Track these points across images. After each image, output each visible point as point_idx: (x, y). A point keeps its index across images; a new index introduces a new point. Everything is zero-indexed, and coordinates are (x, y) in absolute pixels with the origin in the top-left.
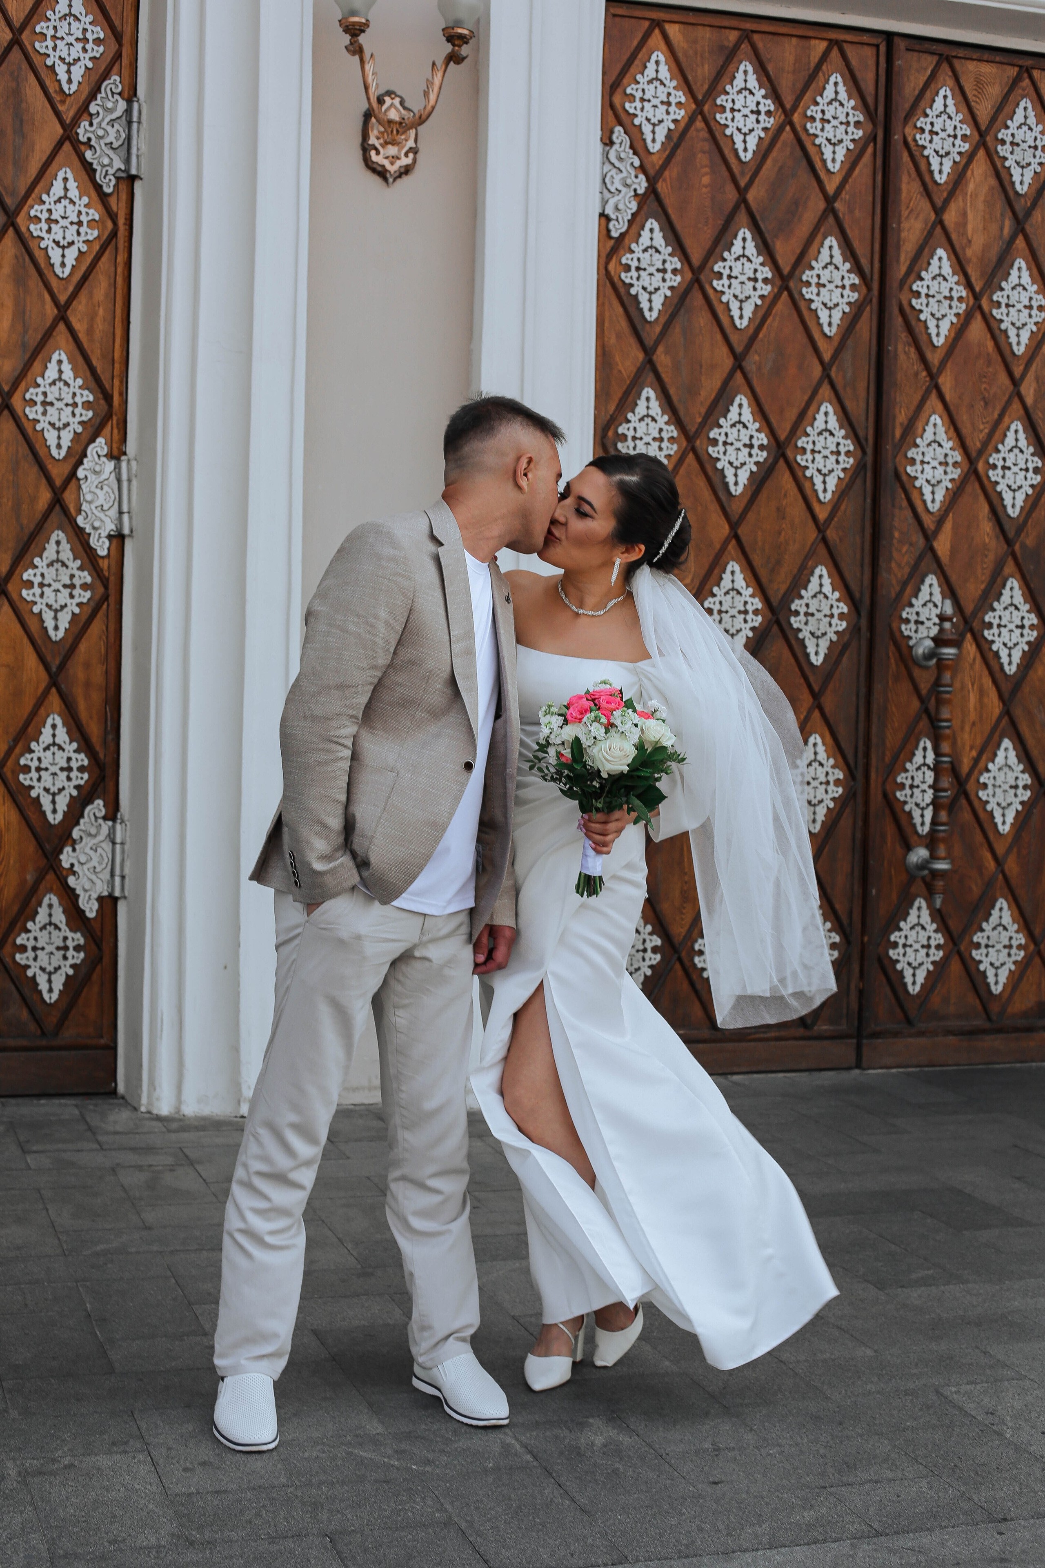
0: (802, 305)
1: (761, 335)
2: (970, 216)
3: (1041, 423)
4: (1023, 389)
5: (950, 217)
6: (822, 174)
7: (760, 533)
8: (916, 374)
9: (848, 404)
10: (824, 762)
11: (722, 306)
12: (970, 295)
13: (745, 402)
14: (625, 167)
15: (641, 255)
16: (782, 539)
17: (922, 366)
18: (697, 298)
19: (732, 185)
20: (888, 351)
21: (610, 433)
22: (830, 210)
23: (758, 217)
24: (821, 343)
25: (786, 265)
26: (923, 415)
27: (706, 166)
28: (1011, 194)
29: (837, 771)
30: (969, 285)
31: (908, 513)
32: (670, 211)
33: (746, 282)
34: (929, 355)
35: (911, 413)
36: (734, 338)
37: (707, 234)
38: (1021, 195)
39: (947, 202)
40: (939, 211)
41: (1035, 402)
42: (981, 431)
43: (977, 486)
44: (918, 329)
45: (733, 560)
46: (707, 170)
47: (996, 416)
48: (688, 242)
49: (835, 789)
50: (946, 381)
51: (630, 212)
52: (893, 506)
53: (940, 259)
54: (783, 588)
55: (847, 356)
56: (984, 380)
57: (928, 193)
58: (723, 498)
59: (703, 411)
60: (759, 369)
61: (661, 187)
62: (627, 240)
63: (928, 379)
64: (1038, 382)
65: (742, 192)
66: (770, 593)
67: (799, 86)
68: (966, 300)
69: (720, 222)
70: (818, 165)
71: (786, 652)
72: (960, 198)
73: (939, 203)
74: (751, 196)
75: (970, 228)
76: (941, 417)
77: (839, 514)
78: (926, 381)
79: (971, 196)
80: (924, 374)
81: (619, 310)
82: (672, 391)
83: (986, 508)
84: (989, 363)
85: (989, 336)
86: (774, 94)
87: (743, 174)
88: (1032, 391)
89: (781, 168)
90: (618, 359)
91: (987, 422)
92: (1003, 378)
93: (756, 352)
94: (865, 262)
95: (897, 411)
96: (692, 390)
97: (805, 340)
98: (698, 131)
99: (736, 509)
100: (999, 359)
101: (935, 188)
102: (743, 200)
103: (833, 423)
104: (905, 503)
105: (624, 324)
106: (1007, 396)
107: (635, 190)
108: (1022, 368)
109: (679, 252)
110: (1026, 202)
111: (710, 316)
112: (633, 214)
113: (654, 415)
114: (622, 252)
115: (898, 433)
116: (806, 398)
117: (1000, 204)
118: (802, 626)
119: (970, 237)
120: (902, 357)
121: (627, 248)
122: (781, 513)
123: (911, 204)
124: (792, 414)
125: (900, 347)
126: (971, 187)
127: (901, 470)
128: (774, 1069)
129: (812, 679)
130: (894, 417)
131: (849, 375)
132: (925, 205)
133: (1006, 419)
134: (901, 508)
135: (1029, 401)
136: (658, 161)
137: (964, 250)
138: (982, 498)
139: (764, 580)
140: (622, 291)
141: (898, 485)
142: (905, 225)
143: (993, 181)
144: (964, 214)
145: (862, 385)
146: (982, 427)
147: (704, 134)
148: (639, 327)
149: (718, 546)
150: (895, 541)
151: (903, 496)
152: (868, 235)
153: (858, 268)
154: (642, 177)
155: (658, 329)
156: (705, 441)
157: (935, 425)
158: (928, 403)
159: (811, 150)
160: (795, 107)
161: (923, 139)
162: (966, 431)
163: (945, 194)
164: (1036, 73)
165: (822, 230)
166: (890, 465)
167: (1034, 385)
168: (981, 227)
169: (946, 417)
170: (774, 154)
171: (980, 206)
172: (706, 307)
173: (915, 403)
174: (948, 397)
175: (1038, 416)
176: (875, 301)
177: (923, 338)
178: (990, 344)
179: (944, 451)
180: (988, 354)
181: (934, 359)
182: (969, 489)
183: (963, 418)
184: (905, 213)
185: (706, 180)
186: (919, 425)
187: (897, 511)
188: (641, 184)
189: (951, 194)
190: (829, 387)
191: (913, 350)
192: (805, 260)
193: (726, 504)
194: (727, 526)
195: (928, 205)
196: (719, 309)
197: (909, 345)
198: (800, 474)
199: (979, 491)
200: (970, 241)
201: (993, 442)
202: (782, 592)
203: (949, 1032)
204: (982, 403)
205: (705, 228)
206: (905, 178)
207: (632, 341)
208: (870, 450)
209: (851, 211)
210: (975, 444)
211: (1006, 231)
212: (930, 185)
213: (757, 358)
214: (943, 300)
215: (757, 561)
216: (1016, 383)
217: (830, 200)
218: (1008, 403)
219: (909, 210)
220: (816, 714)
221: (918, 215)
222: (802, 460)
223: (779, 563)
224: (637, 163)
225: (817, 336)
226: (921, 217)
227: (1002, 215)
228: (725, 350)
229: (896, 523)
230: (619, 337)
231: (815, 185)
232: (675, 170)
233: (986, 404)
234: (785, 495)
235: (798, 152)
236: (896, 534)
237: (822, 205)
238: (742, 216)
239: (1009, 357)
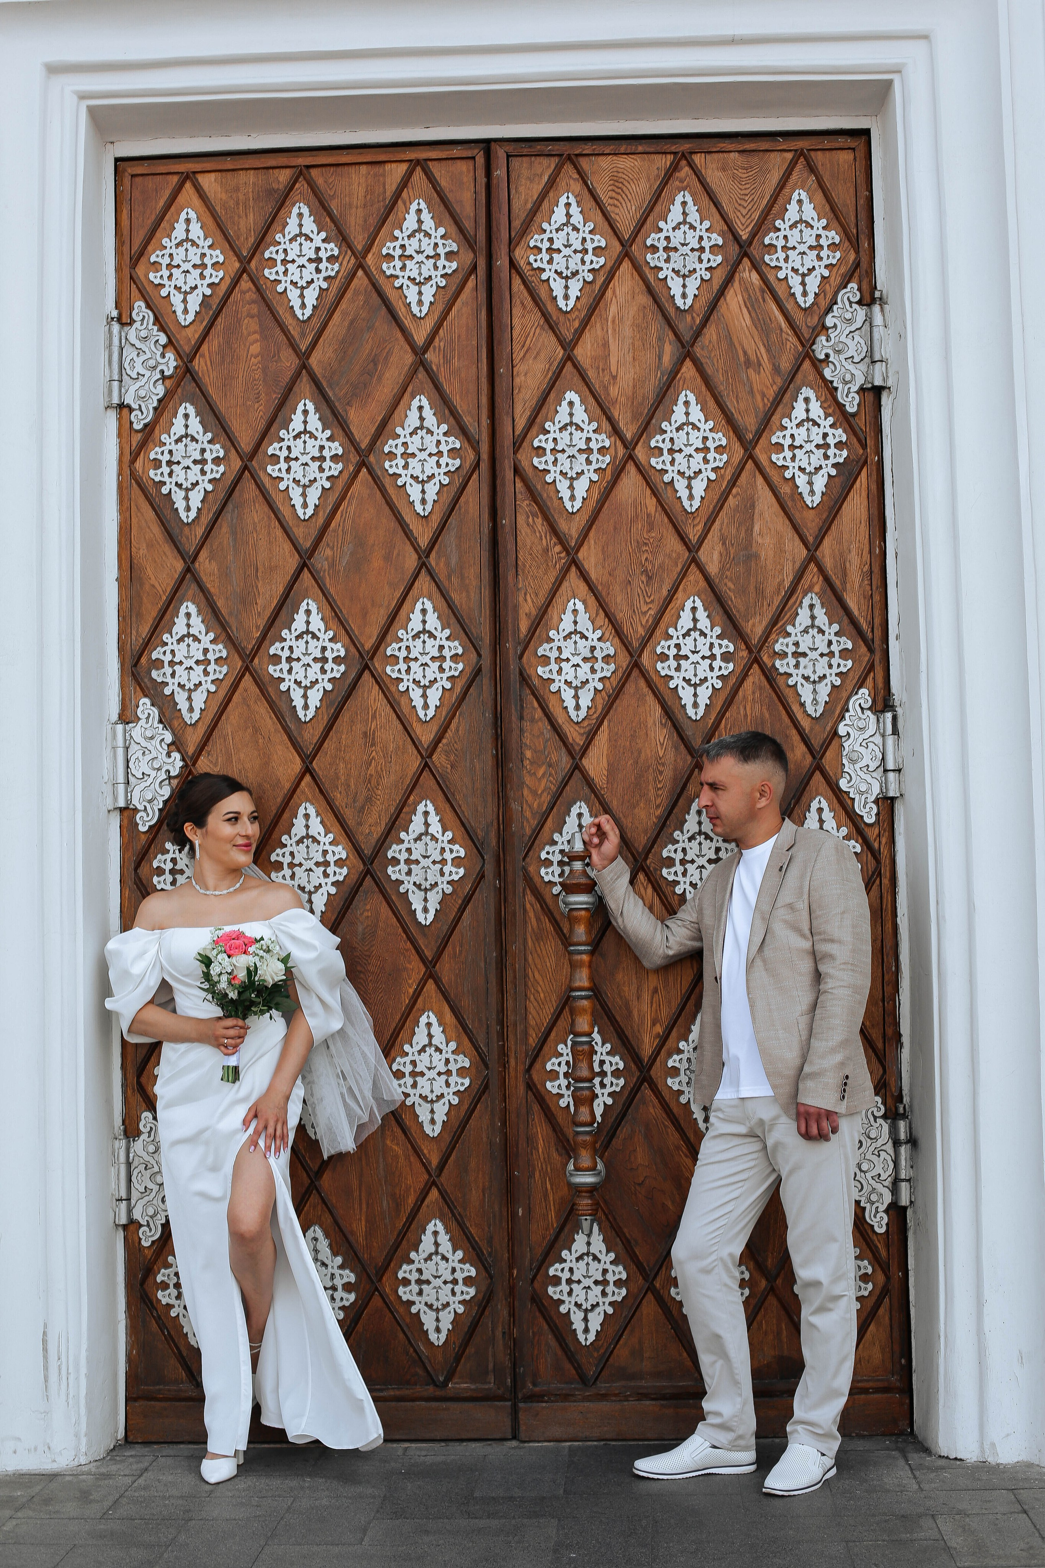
0: (387, 482)
1: (333, 525)
2: (613, 347)
3: (731, 594)
4: (703, 555)
5: (584, 352)
6: (407, 322)
7: (342, 765)
8: (546, 550)
9: (455, 596)
10: (442, 1047)
11: (281, 495)
12: (619, 443)
13: (313, 607)
14: (149, 347)
15: (173, 447)
16: (372, 770)
17: (554, 540)
18: (248, 489)
19: (290, 351)
20: (503, 526)
21: (143, 660)
22: (421, 363)
23: (325, 384)
24: (415, 527)
25: (363, 435)
26: (558, 600)
27: (255, 332)
28: (672, 311)
29: (460, 1058)
30: (616, 431)
31: (545, 726)
32: (211, 391)
33: (310, 462)
34: (563, 525)
35: (541, 600)
36: (299, 532)
37: (259, 413)
38: (685, 310)
39: (579, 333)
40: (569, 346)
41: (722, 569)
42: (645, 613)
43: (642, 683)
44: (544, 494)
45: (307, 800)
46: (257, 336)
47: (665, 592)
48: (233, 425)
49: (460, 1081)
50: (589, 556)
51: (155, 398)
52: (521, 718)
53: (571, 404)
54: (376, 832)
55: (449, 538)
56: (644, 548)
57: (551, 325)
58: (292, 727)
59: (262, 623)
60: (332, 565)
61: (199, 364)
62: (157, 431)
63: (563, 555)
64: (724, 544)
65: (304, 357)
66: (358, 837)
67: (373, 221)
68: (612, 450)
69: (276, 397)
70: (401, 312)
71: (385, 910)
72: (598, 325)
73: (568, 335)
74: (314, 361)
75: (613, 360)
76: (584, 602)
77: (449, 734)
78: (561, 558)
79: (613, 321)
80: (558, 548)
81: (152, 514)
82: (220, 603)
83: (658, 710)
84: (651, 526)
85: (648, 492)
86: (341, 236)
87: (303, 335)
88: (716, 556)
89: (352, 322)
90: (149, 572)
91: (652, 601)
92: (673, 544)
93: (328, 545)
94: (468, 420)
95: (521, 599)
96: (246, 600)
97: (393, 524)
98: (243, 293)
99: (310, 737)
100: (666, 520)
101: (562, 318)
102: (304, 366)
103: (433, 622)
104: (539, 713)
105: (156, 530)
106: (680, 567)
107: (162, 372)
108: (700, 527)
109: (221, 438)
110: (693, 318)
111: (266, 508)
112: (160, 401)
113: (197, 634)
114: (151, 445)
115: (524, 626)
116: (398, 594)
117: (656, 325)
118: (403, 877)
119: (614, 373)
120: (524, 531)
121: (157, 440)
122: (369, 738)
123: (528, 342)
124: (379, 617)
125: (521, 519)
126: (613, 309)
127: (531, 672)
128: (398, 1437)
129: (421, 942)
130: (516, 608)
131: (454, 561)
132: (549, 341)
133: (680, 594)
134: (533, 720)
135: (713, 569)
136: (194, 334)
137: (606, 389)
138: (650, 699)
139: (351, 822)
140: (151, 491)
141: (528, 691)
142: (520, 368)
143: (644, 299)
144: (606, 345)
145: (472, 572)
146: (645, 609)
147: (252, 295)
148: (176, 531)
149: (287, 786)
150: (526, 763)
151: (536, 704)
152: (472, 387)
153: (460, 429)
154: (170, 355)
155: (200, 531)
156: (266, 659)
157: (575, 612)
158: (565, 584)
159: (391, 295)
160: (367, 247)
161: (539, 261)
162: (622, 614)
163: (576, 324)
164: (698, 159)
165: (410, 389)
166: (513, 667)
167: (719, 547)
168: (629, 358)
169: (592, 600)
170: (343, 305)
171: (627, 331)
172: (261, 498)
173: (547, 586)
174: (593, 575)
175: (728, 588)
176: (484, 466)
177: (551, 505)
178: (651, 503)
179: (589, 643)
180: (649, 515)
181: (572, 530)
182: (630, 688)
183: (618, 601)
184: (518, 355)
185: (255, 349)
186: (553, 612)
187: (526, 725)
188: (170, 363)
189: (586, 323)
190: (428, 578)
191: (539, 521)
192: (389, 426)
193: (295, 733)
194: (298, 760)
195: (553, 339)
196: (278, 500)
197: (534, 515)
198: (393, 689)
199: (646, 690)
200: (615, 378)
201: (662, 625)
202: (376, 836)
203: (643, 1396)
204: (644, 578)
205: (256, 405)
206: (517, 311)
207: (167, 549)
208: (486, 652)
209: (447, 361)
210: (636, 630)
211: (667, 359)
212: (554, 315)
213: (329, 552)
214: (577, 455)
215: (339, 799)
216: (692, 548)
217: (419, 352)
218: (684, 574)
219: (525, 348)
220: (431, 985)
221: (538, 354)
222: (393, 671)
223: (369, 800)
224: (163, 339)
225: (408, 518)
226: (542, 355)
227: (660, 339)
228: (287, 546)
229: (527, 739)
230: (150, 546)
231: (399, 335)
232: (216, 342)
233: (650, 578)
234: (374, 717)
235: (375, 299)
236: (528, 754)
237: (409, 358)
238: (304, 384)
239: (681, 517)
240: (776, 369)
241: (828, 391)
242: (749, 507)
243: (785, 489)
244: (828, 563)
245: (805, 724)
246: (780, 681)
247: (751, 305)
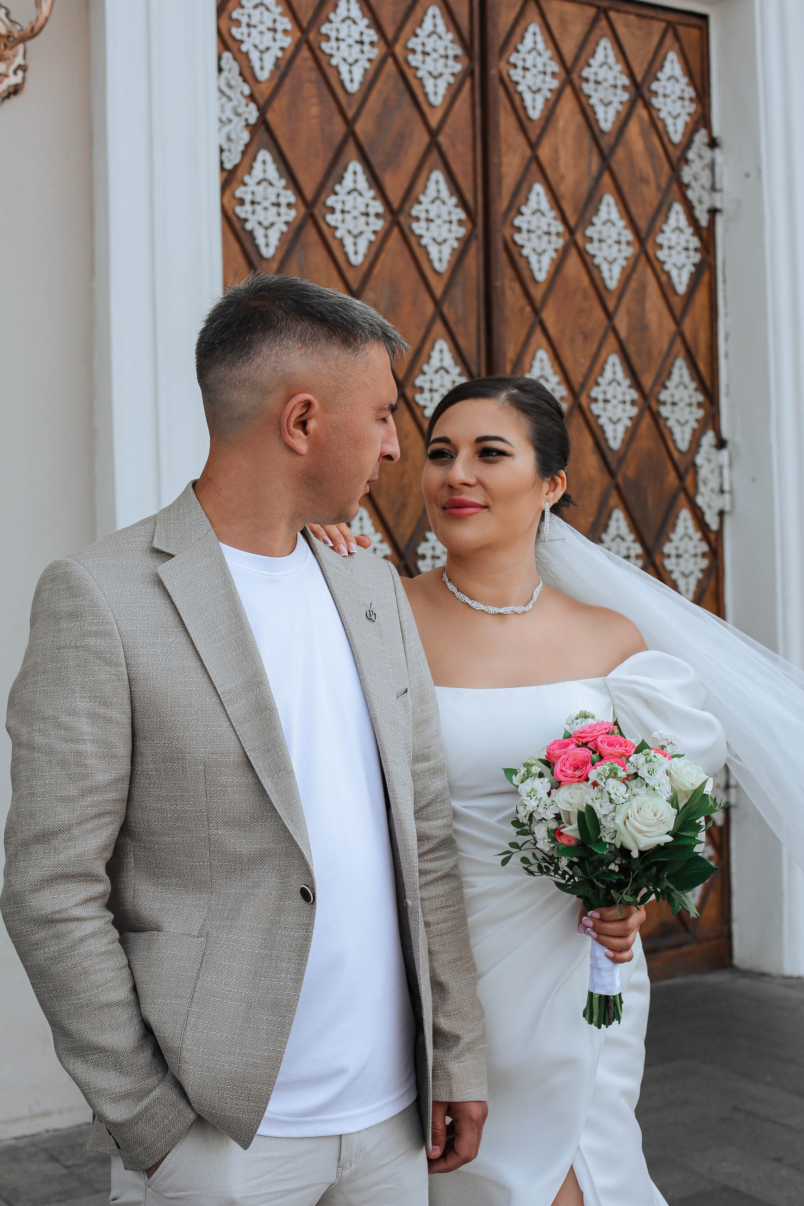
0: (413, 240)
1: (375, 272)
2: (562, 153)
3: (634, 355)
4: (617, 323)
5: (544, 153)
6: (425, 108)
8: (522, 310)
9: (462, 342)
11: (336, 242)
12: (566, 230)
14: (235, 95)
15: (255, 188)
17: (527, 302)
18: (311, 234)
19: (340, 117)
20: (495, 287)
22: (434, 144)
23: (367, 150)
24: (433, 280)
25: (395, 198)
26: (530, 350)
27: (314, 97)
28: (597, 131)
30: (564, 220)
32: (282, 142)
33: (359, 216)
34: (532, 291)
35: (518, 348)
36: (350, 275)
37: (318, 168)
38: (606, 133)
39: (540, 137)
40: (534, 146)
41: (628, 334)
42: (582, 365)
43: (582, 418)
44: (522, 264)
46: (315, 101)
47: (594, 349)
48: (301, 176)
50: (549, 316)
51: (242, 143)
53: (537, 194)
54: (409, 532)
55: (457, 292)
56: (582, 314)
57: (523, 129)
61: (271, 117)
62: (239, 173)
63: (532, 314)
64: (629, 315)
65: (350, 123)
66: (397, 537)
67: (399, 16)
68: (562, 235)
69: (330, 155)
70: (421, 98)
72: (552, 134)
73: (533, 138)
74: (360, 128)
75: (562, 163)
76: (546, 351)
78: (530, 317)
79: (561, 132)
80: (529, 309)
81: (236, 246)
83: (590, 442)
84: (586, 297)
85: (584, 271)
86: (376, 24)
87: (350, 105)
88: (624, 325)
89: (386, 100)
91: (587, 356)
92: (599, 313)
93: (372, 289)
94: (469, 197)
95: (506, 346)
97: (417, 277)
98: (305, 60)
100: (594, 294)
101: (529, 124)
102: (351, 133)
103: (448, 361)
105: (241, 261)
106: (603, 330)
107: (246, 120)
108: (614, 301)
109: (291, 185)
110: (610, 139)
111: (325, 252)
112: (245, 145)
114: (234, 184)
115: (508, 369)
116: (421, 335)
117: (587, 141)
119: (563, 173)
120: (508, 292)
121: (240, 180)
123: (509, 140)
124: (409, 352)
125: (507, 283)
126: (561, 122)
130: (505, 352)
131: (460, 311)
132: (520, 140)
133: (604, 353)
135: (623, 334)
136: (265, 90)
137: (558, 185)
138: (586, 432)
139: (391, 524)
140: (237, 225)
142: (505, 160)
143: (579, 118)
144: (557, 150)
145: (472, 322)
146: (582, 361)
147: (310, 63)
148: (256, 264)
152: (470, 170)
153: (463, 203)
154: (253, 107)
155: (275, 266)
157: (542, 360)
158: (534, 338)
159: (414, 83)
160: (396, 38)
161: (516, 75)
162: (569, 365)
163: (538, 130)
164: (613, 15)
165: (428, 163)
167: (626, 318)
168: (571, 163)
169: (550, 352)
170: (379, 85)
171: (570, 142)
172: (321, 244)
173: (522, 338)
174: (551, 333)
175: (631, 349)
176: (480, 235)
177: (526, 274)
178: (585, 281)
180: (584, 289)
181: (537, 293)
182: (574, 422)
183: (566, 353)
184: (504, 148)
185: (314, 111)
186: (527, 359)
188: (252, 114)
189: (544, 129)
190: (441, 324)
191: (517, 286)
192: (414, 194)
195: (524, 140)
196: (334, 245)
197: (514, 281)
198: (419, 414)
199: (583, 425)
200: (563, 177)
201: (593, 376)
202: (408, 535)
204: (582, 338)
205: (317, 160)
206: (502, 114)
209: (453, 145)
210: (577, 378)
211: (594, 168)
212: (525, 121)
214: (542, 236)
215: (383, 504)
216: (609, 316)
217: (433, 134)
218: (604, 336)
219: (507, 145)
221: (515, 151)
222: (421, 399)
223: (404, 506)
224: (247, 91)
225: (428, 272)
226: (518, 153)
227: (590, 152)
231: (419, 118)
232: (284, 100)
233: (585, 338)
235: (401, 85)
237: (425, 139)
238: (351, 149)
239: (603, 292)
240: (658, 187)
241: (689, 208)
242: (642, 289)
243: (664, 278)
244: (688, 335)
245: (676, 455)
246: (661, 422)
247: (644, 135)
